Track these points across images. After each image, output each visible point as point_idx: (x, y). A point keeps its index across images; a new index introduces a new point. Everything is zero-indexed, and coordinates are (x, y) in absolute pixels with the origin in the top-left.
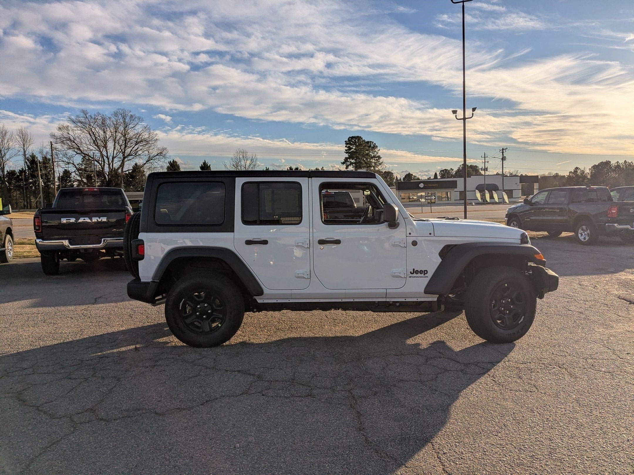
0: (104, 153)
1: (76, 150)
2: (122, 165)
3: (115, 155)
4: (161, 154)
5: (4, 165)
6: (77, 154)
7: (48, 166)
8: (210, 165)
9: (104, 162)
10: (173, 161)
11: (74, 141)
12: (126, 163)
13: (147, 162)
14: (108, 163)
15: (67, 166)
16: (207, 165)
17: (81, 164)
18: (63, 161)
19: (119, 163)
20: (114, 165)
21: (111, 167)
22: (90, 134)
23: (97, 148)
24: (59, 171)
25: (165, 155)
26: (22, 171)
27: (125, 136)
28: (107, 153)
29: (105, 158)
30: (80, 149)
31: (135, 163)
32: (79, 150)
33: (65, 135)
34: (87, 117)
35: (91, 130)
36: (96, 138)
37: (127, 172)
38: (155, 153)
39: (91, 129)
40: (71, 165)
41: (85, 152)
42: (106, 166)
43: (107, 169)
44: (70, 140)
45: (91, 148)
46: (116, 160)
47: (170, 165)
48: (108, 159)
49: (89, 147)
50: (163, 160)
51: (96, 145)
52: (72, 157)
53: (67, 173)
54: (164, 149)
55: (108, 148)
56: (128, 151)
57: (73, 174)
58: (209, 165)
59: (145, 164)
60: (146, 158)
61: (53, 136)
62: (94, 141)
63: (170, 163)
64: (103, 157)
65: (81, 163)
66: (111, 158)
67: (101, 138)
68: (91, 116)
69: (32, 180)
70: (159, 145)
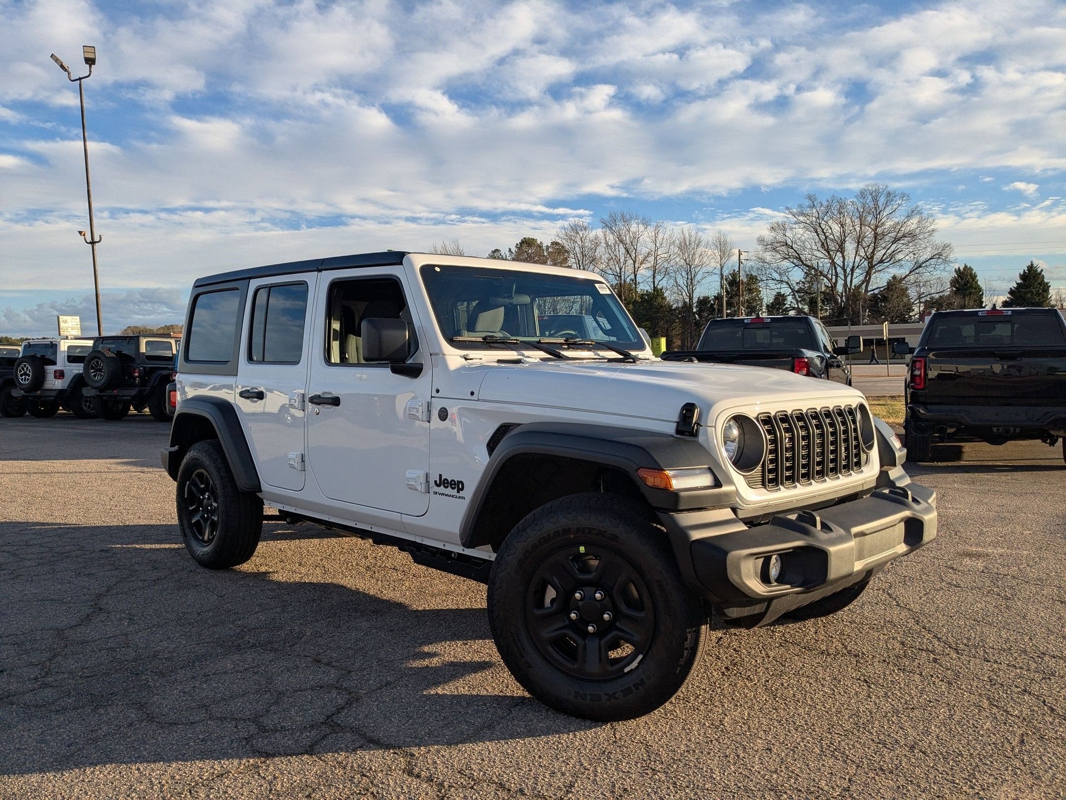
0: (838, 260)
1: (795, 261)
2: (867, 281)
3: (856, 265)
4: (939, 255)
5: (692, 290)
6: (796, 266)
7: (753, 288)
8: (1042, 270)
9: (837, 276)
10: (966, 267)
11: (792, 247)
12: (873, 276)
13: (911, 272)
14: (843, 279)
15: (778, 286)
16: (1036, 270)
17: (803, 282)
18: (773, 279)
19: (862, 278)
20: (854, 281)
21: (849, 284)
22: (816, 232)
23: (827, 254)
24: (767, 296)
25: (946, 257)
26: (718, 298)
27: (876, 229)
28: (844, 262)
29: (839, 270)
30: (800, 258)
31: (892, 276)
32: (799, 260)
33: (780, 238)
34: (814, 205)
35: (820, 227)
36: (826, 237)
37: (876, 292)
38: (927, 256)
39: (820, 224)
40: (785, 285)
41: (809, 263)
42: (840, 283)
43: (840, 288)
44: (786, 244)
45: (819, 255)
46: (857, 272)
47: (957, 275)
48: (845, 271)
49: (816, 253)
50: (942, 267)
51: (825, 250)
52: (787, 271)
53: (780, 299)
54: (945, 247)
55: (845, 254)
56: (878, 255)
57: (790, 298)
58: (1039, 270)
59: (908, 275)
60: (910, 266)
61: (761, 240)
62: (823, 244)
63: (958, 271)
64: (835, 269)
65: (803, 280)
66: (848, 270)
67: (836, 237)
68: (821, 203)
69: (731, 309)
70: (938, 239)
